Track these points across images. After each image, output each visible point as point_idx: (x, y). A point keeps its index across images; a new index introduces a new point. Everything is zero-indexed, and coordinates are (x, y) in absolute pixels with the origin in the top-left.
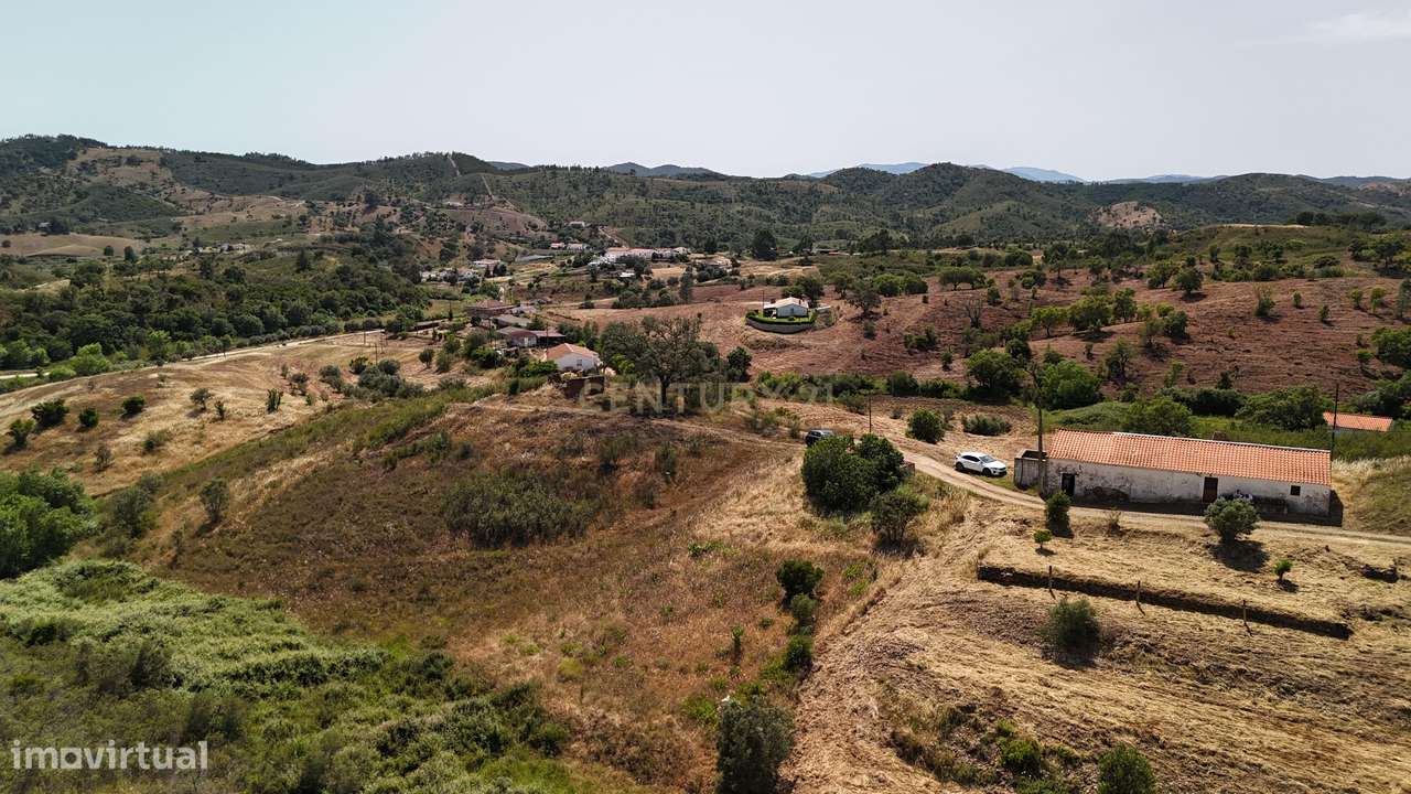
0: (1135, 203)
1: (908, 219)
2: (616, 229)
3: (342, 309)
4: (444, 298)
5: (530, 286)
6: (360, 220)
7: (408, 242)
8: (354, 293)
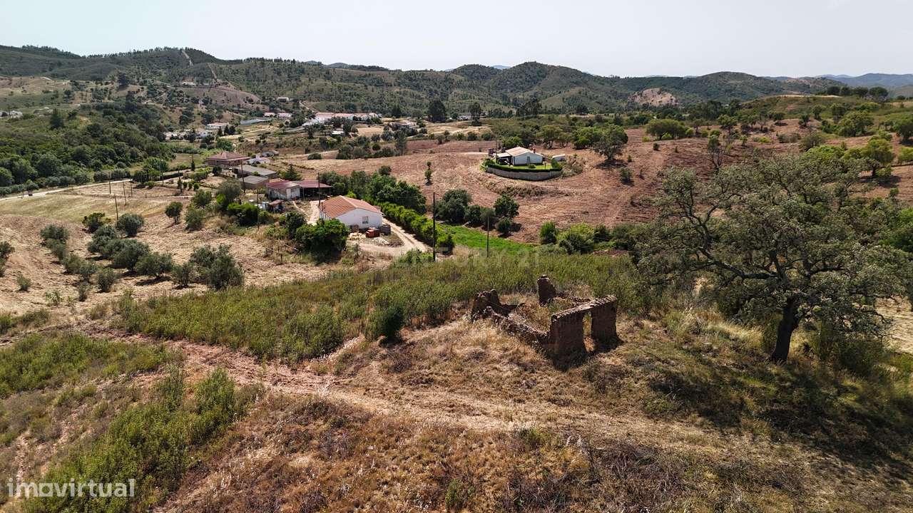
0: (658, 90)
1: (513, 100)
2: (312, 103)
3: (93, 162)
4: (185, 152)
5: (258, 142)
6: (114, 95)
7: (153, 110)
8: (105, 147)
